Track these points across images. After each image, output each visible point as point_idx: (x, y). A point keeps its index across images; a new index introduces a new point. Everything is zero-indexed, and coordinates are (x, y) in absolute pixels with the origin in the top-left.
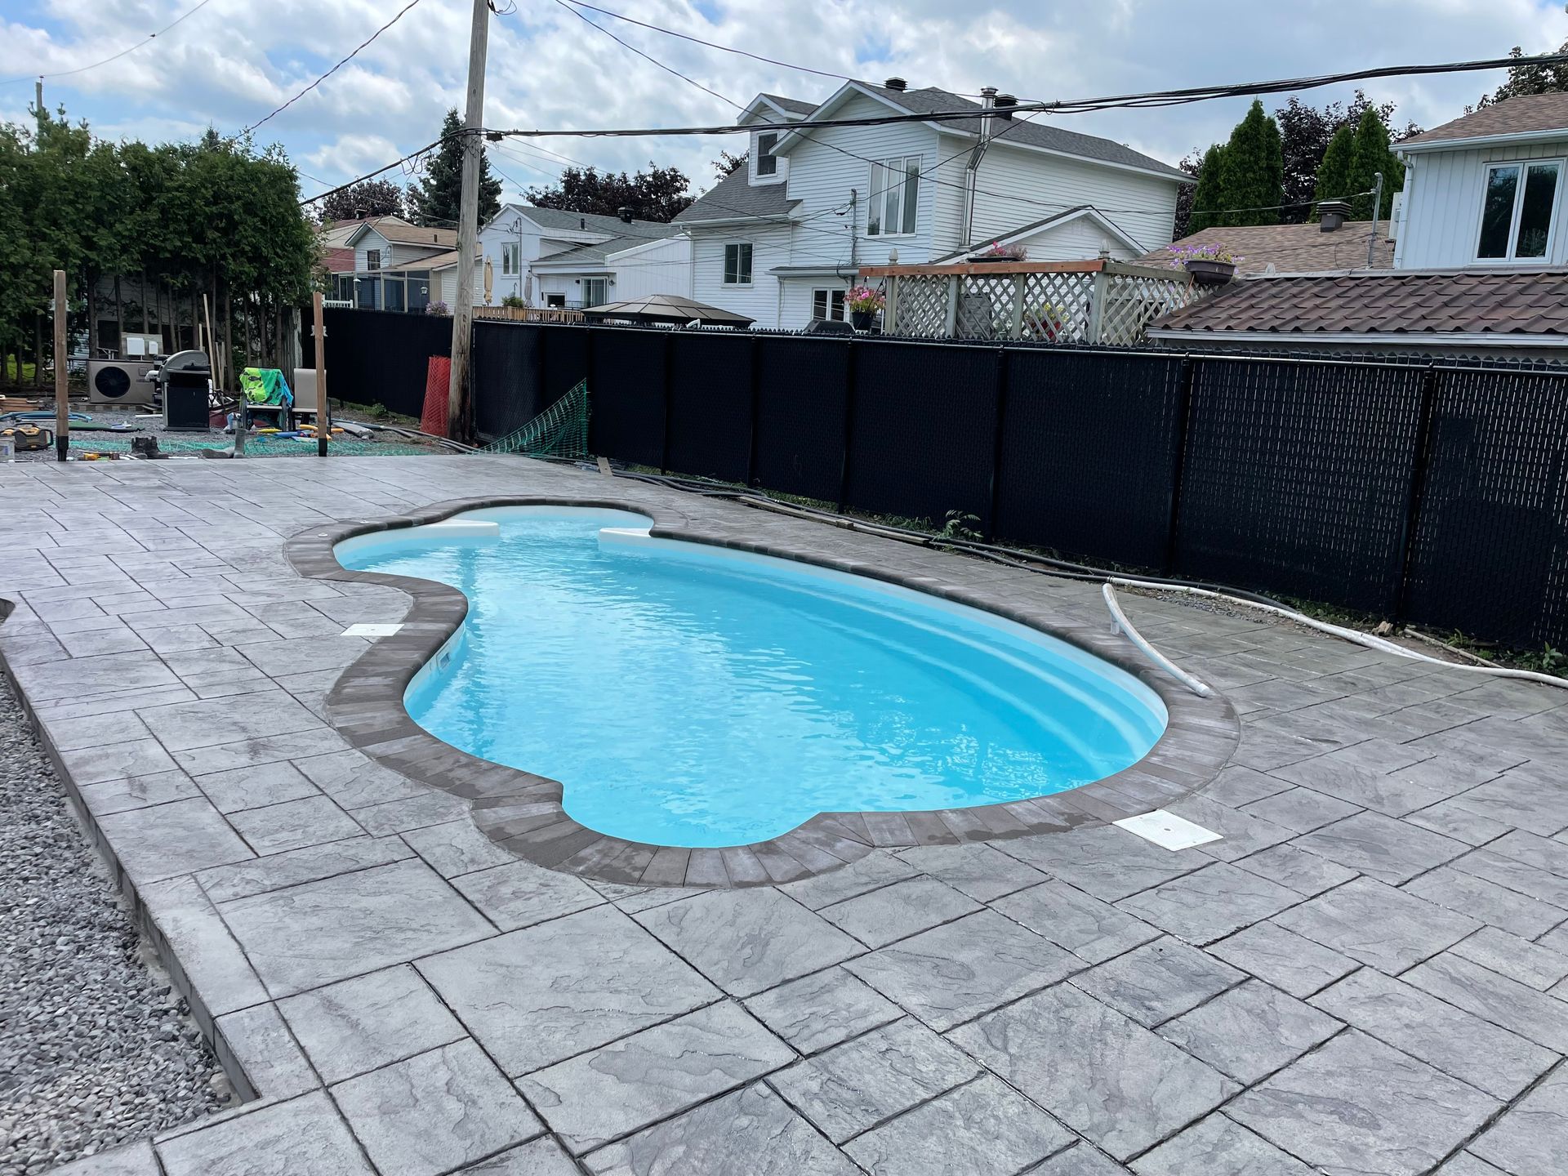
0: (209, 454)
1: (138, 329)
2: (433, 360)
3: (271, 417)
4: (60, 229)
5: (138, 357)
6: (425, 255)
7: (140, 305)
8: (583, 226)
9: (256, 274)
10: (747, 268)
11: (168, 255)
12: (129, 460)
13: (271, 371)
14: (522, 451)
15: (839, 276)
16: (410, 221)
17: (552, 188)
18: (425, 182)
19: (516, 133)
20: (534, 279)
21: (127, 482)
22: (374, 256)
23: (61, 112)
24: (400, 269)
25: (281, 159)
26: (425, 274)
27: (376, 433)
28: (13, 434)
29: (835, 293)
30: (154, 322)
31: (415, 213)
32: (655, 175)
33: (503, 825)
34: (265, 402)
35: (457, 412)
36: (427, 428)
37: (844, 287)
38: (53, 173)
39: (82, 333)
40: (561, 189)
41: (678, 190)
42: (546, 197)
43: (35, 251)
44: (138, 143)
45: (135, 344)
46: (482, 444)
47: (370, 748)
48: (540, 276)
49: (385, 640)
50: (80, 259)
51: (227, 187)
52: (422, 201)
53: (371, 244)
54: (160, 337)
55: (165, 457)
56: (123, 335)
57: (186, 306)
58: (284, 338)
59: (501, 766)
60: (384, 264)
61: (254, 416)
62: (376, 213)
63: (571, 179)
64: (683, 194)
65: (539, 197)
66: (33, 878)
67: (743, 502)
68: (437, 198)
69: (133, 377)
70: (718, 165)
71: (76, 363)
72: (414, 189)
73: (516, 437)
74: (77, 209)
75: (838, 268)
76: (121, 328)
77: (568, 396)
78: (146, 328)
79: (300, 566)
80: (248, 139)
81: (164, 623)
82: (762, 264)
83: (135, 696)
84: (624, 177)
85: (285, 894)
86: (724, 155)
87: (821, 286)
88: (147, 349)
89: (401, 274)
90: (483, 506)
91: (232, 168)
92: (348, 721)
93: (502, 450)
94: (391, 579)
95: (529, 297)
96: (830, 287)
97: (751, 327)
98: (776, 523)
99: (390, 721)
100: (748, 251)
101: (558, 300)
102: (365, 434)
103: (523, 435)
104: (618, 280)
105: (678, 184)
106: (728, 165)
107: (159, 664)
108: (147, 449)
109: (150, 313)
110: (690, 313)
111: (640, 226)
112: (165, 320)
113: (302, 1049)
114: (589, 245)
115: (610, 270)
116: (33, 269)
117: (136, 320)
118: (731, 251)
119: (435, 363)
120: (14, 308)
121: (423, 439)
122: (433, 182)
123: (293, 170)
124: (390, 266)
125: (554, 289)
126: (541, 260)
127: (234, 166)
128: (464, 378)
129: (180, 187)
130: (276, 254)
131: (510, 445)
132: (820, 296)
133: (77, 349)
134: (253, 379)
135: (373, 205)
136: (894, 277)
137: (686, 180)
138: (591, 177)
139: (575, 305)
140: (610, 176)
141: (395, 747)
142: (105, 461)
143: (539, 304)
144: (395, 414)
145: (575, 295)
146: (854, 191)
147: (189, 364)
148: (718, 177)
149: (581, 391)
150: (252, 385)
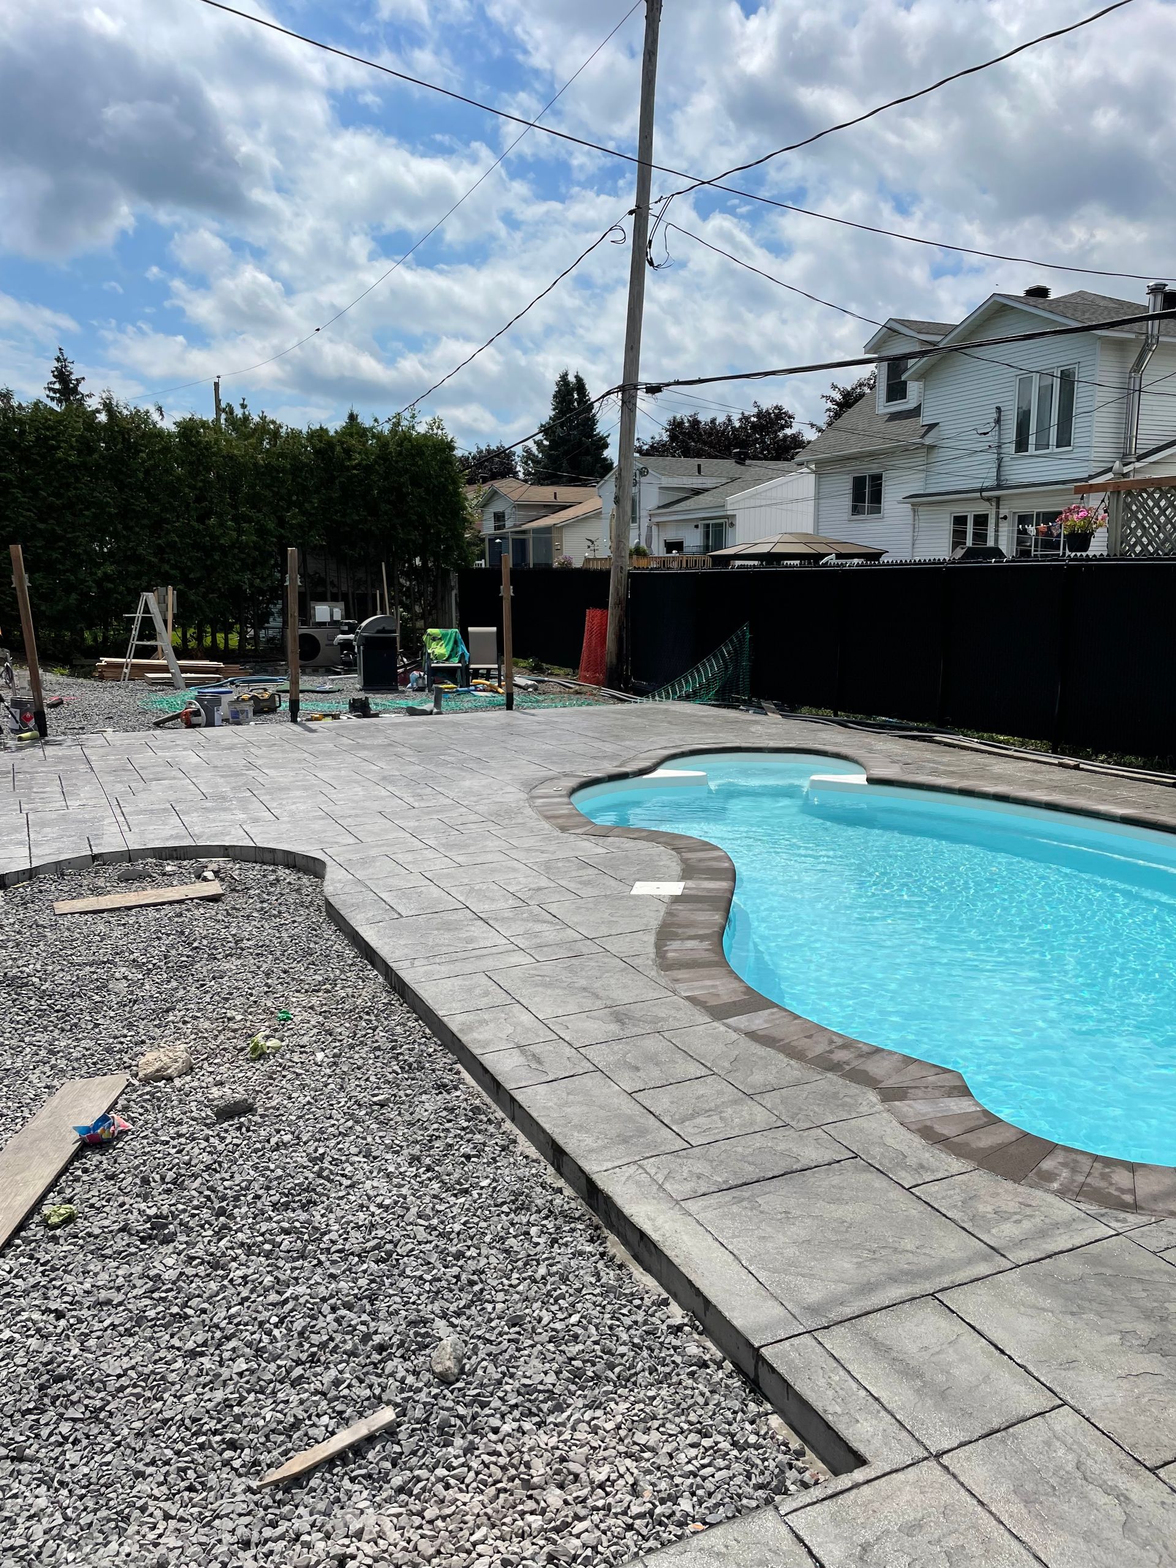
0: (412, 712)
1: (322, 598)
2: (590, 613)
3: (450, 674)
4: (259, 511)
5: (324, 624)
6: (542, 512)
7: (323, 575)
8: (699, 472)
9: (421, 541)
10: (877, 498)
11: (348, 529)
12: (349, 720)
13: (450, 631)
14: (688, 698)
15: (982, 498)
16: (526, 481)
17: (657, 438)
18: (539, 444)
19: (678, 383)
20: (654, 528)
21: (360, 741)
22: (499, 517)
23: (243, 406)
24: (524, 527)
25: (440, 432)
26: (548, 530)
27: (540, 686)
28: (250, 699)
29: (976, 517)
30: (335, 590)
31: (529, 474)
32: (759, 415)
33: (929, 1123)
34: (447, 660)
35: (614, 661)
36: (586, 680)
37: (989, 509)
38: (252, 461)
39: (275, 604)
40: (665, 437)
41: (783, 427)
42: (652, 446)
43: (240, 532)
44: (321, 428)
45: (322, 612)
46: (641, 693)
47: (730, 1021)
48: (658, 524)
49: (676, 899)
50: (276, 537)
51: (397, 462)
52: (536, 461)
53: (497, 507)
54: (342, 604)
55: (376, 715)
56: (312, 604)
57: (361, 575)
58: (443, 599)
59: (883, 1050)
60: (509, 523)
61: (440, 674)
62: (494, 477)
63: (676, 427)
64: (788, 431)
65: (645, 447)
66: (474, 1156)
67: (939, 743)
68: (548, 456)
69: (323, 642)
70: (828, 398)
71: (270, 632)
72: (528, 451)
73: (680, 684)
74: (273, 492)
75: (981, 490)
76: (308, 598)
77: (731, 641)
78: (329, 596)
79: (554, 821)
80: (413, 417)
81: (466, 881)
82: (893, 495)
83: (477, 957)
84: (729, 420)
85: (746, 1194)
86: (834, 387)
87: (960, 510)
88: (332, 616)
89: (524, 532)
90: (683, 755)
91: (400, 444)
92: (692, 990)
93: (668, 698)
94: (644, 834)
95: (649, 547)
96: (971, 511)
97: (884, 559)
98: (1000, 766)
99: (734, 991)
100: (877, 480)
101: (678, 546)
102: (531, 686)
103: (687, 682)
104: (739, 522)
105: (783, 422)
106: (838, 397)
107: (481, 923)
108: (361, 709)
109: (332, 583)
110: (822, 549)
111: (756, 467)
112: (344, 588)
113: (877, 1399)
114: (706, 490)
115: (729, 513)
116: (238, 548)
117: (320, 589)
118: (859, 484)
119: (592, 616)
120: (224, 585)
121: (584, 689)
122: (546, 443)
123: (452, 441)
124: (515, 526)
125: (672, 536)
126: (659, 508)
127: (402, 442)
128: (620, 628)
129: (357, 465)
130: (438, 521)
131: (674, 693)
132: (960, 521)
133: (271, 619)
134: (434, 639)
135: (491, 470)
136: (1119, 492)
137: (790, 417)
138: (695, 423)
139: (695, 550)
140: (713, 421)
141: (758, 1021)
142: (329, 720)
143: (658, 550)
144: (548, 666)
145: (693, 540)
146: (998, 408)
147: (380, 628)
148: (829, 410)
149: (744, 635)
150: (434, 644)
